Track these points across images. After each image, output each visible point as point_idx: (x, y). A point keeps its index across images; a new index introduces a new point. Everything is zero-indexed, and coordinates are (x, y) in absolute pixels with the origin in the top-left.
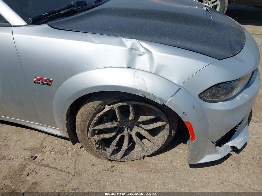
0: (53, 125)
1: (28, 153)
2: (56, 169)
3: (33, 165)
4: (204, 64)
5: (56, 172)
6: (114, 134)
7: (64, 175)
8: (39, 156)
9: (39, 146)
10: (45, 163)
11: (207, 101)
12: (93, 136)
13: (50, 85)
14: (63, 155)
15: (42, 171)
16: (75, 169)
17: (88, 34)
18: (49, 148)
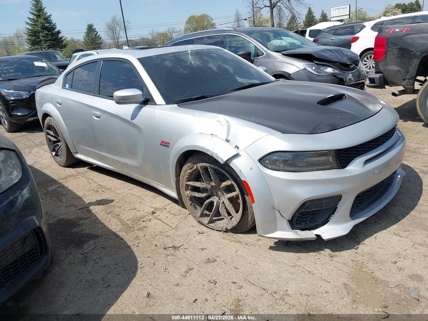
0: (169, 187)
1: (153, 210)
2: (164, 222)
3: (150, 217)
4: (265, 134)
5: (163, 224)
6: (204, 195)
7: (166, 227)
8: (158, 213)
9: (162, 207)
10: (159, 217)
11: (268, 168)
12: (186, 190)
13: (168, 146)
14: (174, 216)
15: (154, 221)
16: (177, 225)
17: (196, 111)
18: (168, 210)
